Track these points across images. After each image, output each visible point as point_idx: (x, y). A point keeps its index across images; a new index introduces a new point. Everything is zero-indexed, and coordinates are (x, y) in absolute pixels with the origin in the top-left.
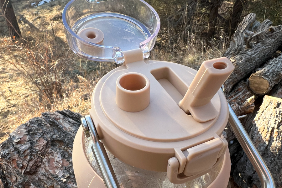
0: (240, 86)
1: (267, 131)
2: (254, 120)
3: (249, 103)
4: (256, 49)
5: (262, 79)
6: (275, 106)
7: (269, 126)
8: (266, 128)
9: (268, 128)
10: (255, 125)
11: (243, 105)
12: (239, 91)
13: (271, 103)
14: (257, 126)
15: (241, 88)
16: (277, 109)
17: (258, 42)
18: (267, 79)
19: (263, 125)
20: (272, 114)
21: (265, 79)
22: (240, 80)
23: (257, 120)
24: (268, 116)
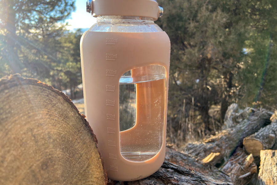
0: (238, 151)
1: (273, 181)
2: (258, 176)
3: (249, 161)
4: (243, 124)
5: (254, 142)
6: (272, 155)
7: (274, 176)
8: (271, 179)
9: (273, 179)
10: (261, 180)
11: (244, 165)
12: (238, 155)
13: (267, 154)
14: (263, 181)
15: (239, 153)
16: (274, 158)
17: (244, 119)
18: (258, 140)
19: (267, 177)
20: (271, 164)
21: (257, 140)
22: (237, 147)
23: (261, 174)
24: (269, 167)
